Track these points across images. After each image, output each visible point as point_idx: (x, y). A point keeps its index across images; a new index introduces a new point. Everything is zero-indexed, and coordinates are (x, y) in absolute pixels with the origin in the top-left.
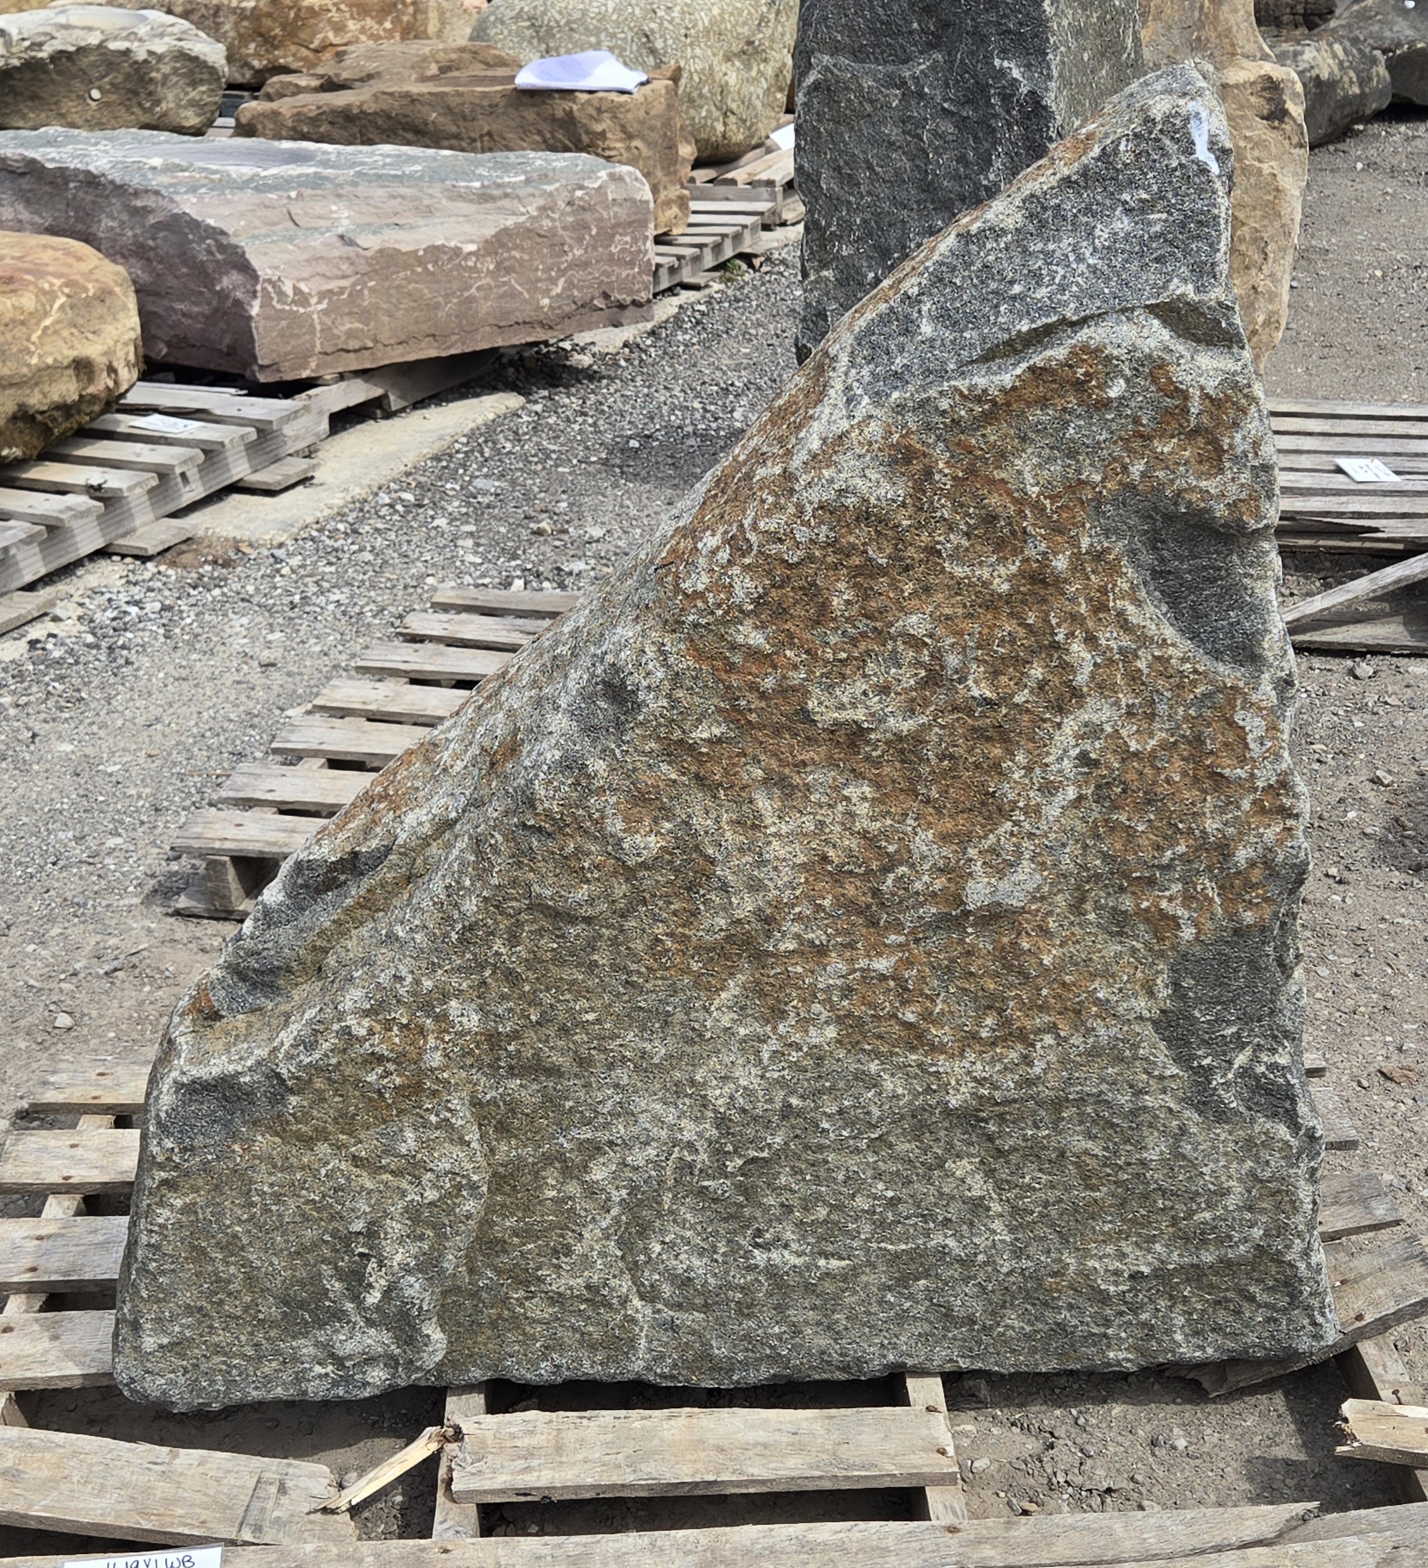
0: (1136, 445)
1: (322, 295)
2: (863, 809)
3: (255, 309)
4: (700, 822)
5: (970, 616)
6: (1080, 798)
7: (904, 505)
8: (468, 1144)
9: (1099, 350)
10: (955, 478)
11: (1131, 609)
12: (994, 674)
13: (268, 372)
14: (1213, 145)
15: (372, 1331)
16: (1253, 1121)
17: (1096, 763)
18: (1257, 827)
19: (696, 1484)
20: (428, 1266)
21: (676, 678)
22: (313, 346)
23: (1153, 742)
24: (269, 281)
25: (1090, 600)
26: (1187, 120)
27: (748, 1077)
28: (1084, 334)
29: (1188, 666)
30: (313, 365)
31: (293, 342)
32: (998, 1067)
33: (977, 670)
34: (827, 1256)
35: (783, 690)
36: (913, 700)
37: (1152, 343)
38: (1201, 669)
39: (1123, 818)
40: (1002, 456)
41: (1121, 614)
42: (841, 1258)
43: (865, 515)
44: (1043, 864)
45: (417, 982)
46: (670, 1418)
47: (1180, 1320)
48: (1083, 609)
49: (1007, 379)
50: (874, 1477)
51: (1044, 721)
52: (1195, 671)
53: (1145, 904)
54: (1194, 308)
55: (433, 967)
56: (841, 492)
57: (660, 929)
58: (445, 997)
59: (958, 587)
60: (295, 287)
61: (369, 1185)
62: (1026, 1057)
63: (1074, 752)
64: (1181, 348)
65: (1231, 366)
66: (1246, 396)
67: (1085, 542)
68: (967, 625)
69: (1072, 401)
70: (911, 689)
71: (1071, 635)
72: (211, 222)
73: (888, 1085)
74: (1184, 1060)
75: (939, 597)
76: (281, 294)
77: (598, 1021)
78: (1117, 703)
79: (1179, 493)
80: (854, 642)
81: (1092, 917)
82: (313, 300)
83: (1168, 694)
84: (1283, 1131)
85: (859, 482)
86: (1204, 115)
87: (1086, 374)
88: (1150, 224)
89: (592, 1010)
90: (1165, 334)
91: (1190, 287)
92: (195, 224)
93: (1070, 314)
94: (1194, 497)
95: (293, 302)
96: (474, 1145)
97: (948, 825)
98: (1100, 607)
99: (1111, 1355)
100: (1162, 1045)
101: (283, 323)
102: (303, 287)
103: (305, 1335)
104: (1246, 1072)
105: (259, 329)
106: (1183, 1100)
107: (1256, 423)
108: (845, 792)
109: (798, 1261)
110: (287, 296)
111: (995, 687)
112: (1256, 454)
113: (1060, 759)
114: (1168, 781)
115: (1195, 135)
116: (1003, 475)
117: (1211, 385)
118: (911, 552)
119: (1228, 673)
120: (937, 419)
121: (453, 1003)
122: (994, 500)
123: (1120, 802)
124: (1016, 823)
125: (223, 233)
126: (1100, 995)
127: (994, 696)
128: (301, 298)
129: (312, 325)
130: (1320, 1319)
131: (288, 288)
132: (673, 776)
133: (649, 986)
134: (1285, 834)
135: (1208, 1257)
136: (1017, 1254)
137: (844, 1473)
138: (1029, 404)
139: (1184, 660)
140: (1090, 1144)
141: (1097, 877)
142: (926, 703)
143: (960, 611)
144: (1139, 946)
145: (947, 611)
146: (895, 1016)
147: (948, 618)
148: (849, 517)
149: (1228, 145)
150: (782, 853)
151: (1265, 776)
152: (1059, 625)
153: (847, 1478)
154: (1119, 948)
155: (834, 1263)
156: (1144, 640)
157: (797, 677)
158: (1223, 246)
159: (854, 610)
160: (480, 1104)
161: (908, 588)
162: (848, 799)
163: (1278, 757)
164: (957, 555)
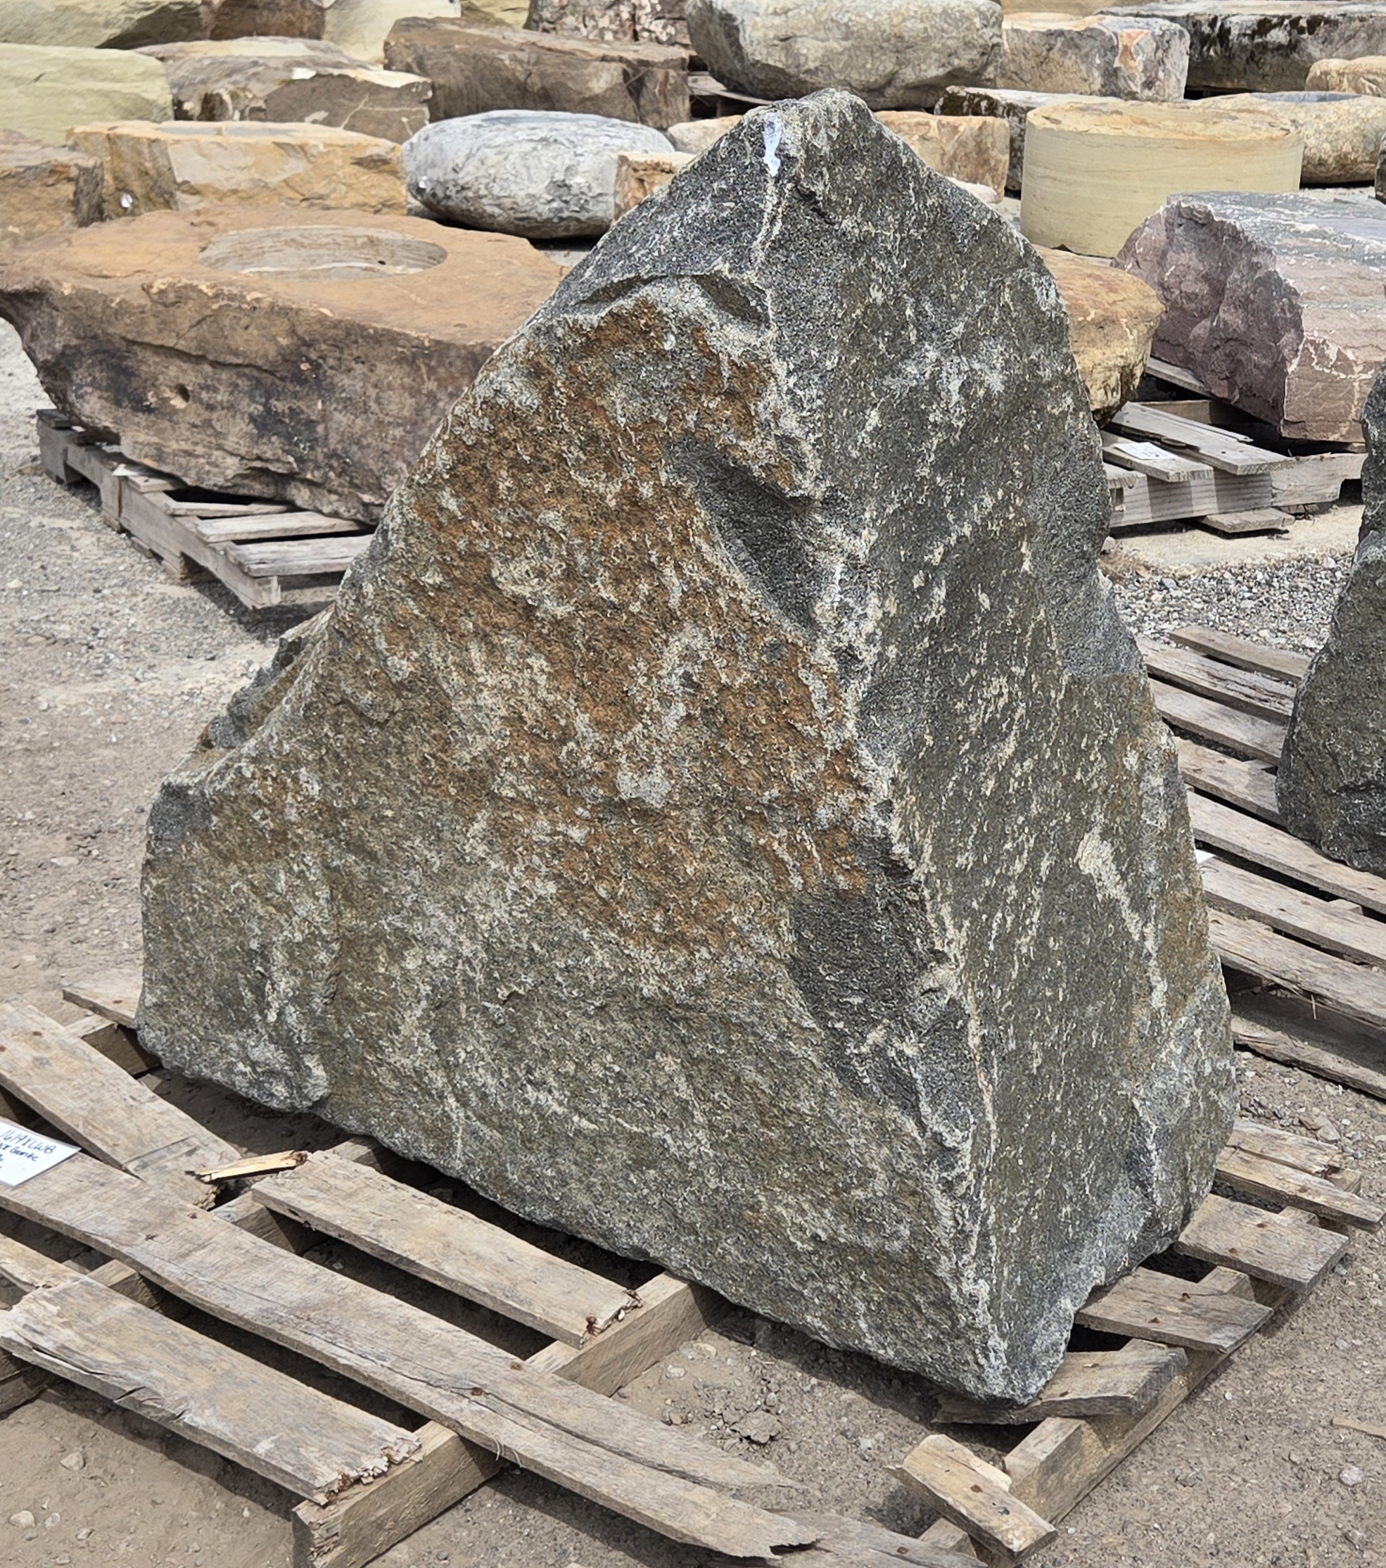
0: (691, 396)
1: (1368, 366)
2: (542, 680)
3: (1292, 368)
4: (436, 659)
5: (592, 523)
6: (689, 717)
7: (537, 412)
8: (317, 898)
9: (653, 306)
10: (569, 398)
11: (705, 547)
12: (617, 582)
13: (1292, 428)
14: (781, 152)
15: (272, 1047)
16: (884, 1105)
17: (698, 687)
18: (832, 790)
19: (401, 1258)
20: (300, 998)
21: (408, 524)
22: (1348, 413)
23: (741, 680)
24: (1313, 343)
25: (675, 531)
26: (761, 128)
27: (500, 911)
28: (646, 290)
29: (755, 613)
30: (1344, 431)
31: (1326, 405)
32: (672, 967)
33: (603, 575)
34: (582, 1114)
35: (472, 555)
36: (561, 589)
37: (690, 308)
38: (767, 619)
39: (728, 748)
40: (601, 386)
41: (699, 549)
42: (590, 1120)
43: (513, 416)
44: (670, 772)
45: (280, 743)
46: (447, 1212)
47: (861, 1307)
48: (670, 537)
49: (594, 319)
50: (522, 1313)
51: (656, 635)
52: (762, 620)
53: (762, 842)
54: (728, 284)
55: (292, 734)
56: (497, 392)
57: (426, 749)
58: (298, 763)
59: (584, 496)
60: (1339, 353)
61: (261, 912)
62: (689, 963)
63: (680, 671)
64: (713, 317)
65: (754, 341)
66: (766, 370)
67: (664, 477)
68: (591, 531)
69: (642, 347)
70: (559, 579)
71: (662, 559)
72: (1291, 282)
73: (599, 955)
74: (822, 1019)
75: (570, 500)
76: (1323, 357)
77: (394, 819)
78: (707, 634)
79: (725, 447)
80: (516, 524)
81: (724, 839)
82: (1357, 369)
83: (744, 636)
84: (910, 1126)
85: (509, 386)
86: (778, 125)
87: (646, 325)
88: (723, 210)
89: (390, 808)
90: (702, 302)
91: (727, 265)
92: (1279, 282)
93: (643, 274)
94: (738, 454)
95: (1335, 366)
96: (322, 902)
97: (601, 713)
98: (685, 541)
99: (809, 1318)
100: (798, 993)
101: (1319, 385)
102: (1350, 354)
103: (232, 1032)
104: (879, 1051)
105: (1291, 385)
106: (826, 1059)
107: (775, 396)
108: (529, 660)
109: (560, 1110)
110: (1328, 358)
111: (618, 595)
112: (777, 426)
113: (670, 675)
114: (756, 720)
115: (767, 143)
116: (603, 403)
117: (736, 353)
118: (545, 455)
119: (790, 629)
120: (556, 344)
121: (303, 770)
122: (595, 423)
123: (724, 731)
124: (646, 726)
125: (1296, 294)
126: (735, 920)
127: (616, 601)
128: (1344, 364)
129: (1351, 392)
130: (982, 1361)
131: (1332, 353)
132: (416, 612)
133: (424, 799)
134: (857, 805)
135: (869, 1242)
136: (720, 1173)
137: (503, 1299)
138: (614, 345)
139: (752, 607)
140: (759, 1078)
141: (720, 800)
142: (571, 596)
143: (587, 517)
144: (763, 882)
145: (578, 515)
146: (592, 888)
147: (577, 521)
148: (502, 414)
149: (792, 153)
150: (490, 702)
151: (832, 739)
152: (652, 547)
153: (503, 1304)
154: (748, 879)
155: (585, 1123)
156: (719, 580)
157: (483, 546)
158: (760, 237)
159: (513, 498)
160: (328, 868)
161: (548, 487)
162: (530, 667)
163: (840, 725)
164: (580, 467)
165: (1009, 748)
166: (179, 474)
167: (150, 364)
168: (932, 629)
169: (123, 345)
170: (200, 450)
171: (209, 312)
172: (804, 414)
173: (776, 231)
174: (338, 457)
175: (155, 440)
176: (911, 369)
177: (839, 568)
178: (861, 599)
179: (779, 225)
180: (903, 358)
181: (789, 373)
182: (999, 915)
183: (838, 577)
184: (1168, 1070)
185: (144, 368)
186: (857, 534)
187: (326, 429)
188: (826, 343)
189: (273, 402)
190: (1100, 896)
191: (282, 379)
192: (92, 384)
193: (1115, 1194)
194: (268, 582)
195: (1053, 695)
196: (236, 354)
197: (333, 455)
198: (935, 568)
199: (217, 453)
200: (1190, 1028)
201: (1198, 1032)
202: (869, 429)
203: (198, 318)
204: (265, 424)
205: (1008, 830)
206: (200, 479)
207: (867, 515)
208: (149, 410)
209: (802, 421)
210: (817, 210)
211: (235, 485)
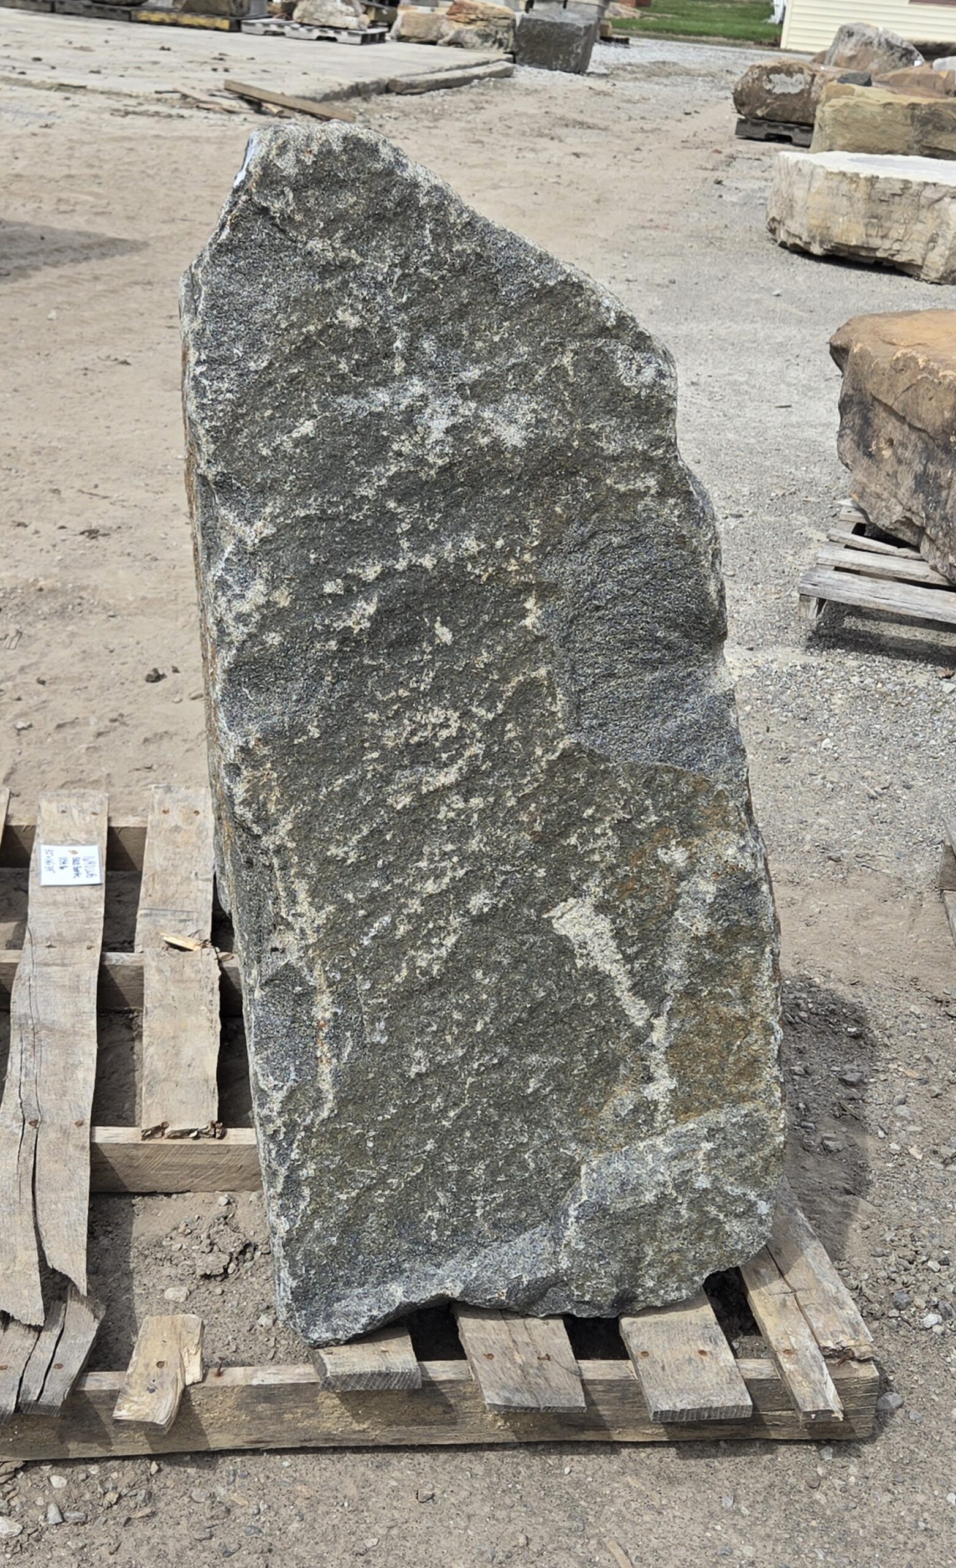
14: (248, 167)
86: (255, 143)
165: (449, 777)
166: (868, 511)
167: (880, 417)
168: (345, 638)
169: (870, 399)
170: (885, 495)
171: (914, 381)
172: (205, 401)
173: (223, 236)
174: (948, 521)
175: (865, 480)
176: (383, 396)
177: (229, 548)
178: (244, 583)
179: (227, 231)
180: (377, 384)
181: (199, 363)
182: (387, 919)
183: (226, 555)
184: (641, 1160)
185: (876, 421)
186: (249, 522)
187: (948, 494)
188: (255, 346)
189: (929, 465)
190: (580, 963)
191: (938, 446)
192: (850, 428)
193: (527, 1235)
194: (809, 601)
195: (539, 752)
196: (920, 419)
197: (944, 518)
198: (365, 584)
199: (893, 500)
200: (695, 1138)
201: (707, 1146)
202: (295, 435)
203: (908, 385)
204: (922, 482)
205: (426, 849)
206: (877, 518)
207: (268, 510)
208: (870, 455)
209: (202, 407)
210: (274, 225)
211: (896, 529)
